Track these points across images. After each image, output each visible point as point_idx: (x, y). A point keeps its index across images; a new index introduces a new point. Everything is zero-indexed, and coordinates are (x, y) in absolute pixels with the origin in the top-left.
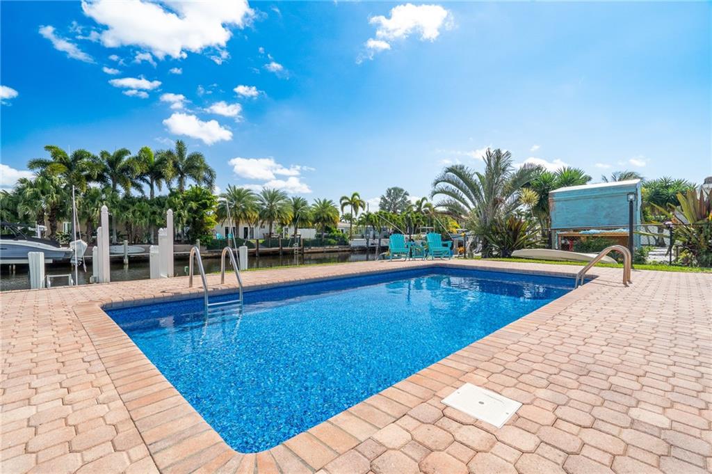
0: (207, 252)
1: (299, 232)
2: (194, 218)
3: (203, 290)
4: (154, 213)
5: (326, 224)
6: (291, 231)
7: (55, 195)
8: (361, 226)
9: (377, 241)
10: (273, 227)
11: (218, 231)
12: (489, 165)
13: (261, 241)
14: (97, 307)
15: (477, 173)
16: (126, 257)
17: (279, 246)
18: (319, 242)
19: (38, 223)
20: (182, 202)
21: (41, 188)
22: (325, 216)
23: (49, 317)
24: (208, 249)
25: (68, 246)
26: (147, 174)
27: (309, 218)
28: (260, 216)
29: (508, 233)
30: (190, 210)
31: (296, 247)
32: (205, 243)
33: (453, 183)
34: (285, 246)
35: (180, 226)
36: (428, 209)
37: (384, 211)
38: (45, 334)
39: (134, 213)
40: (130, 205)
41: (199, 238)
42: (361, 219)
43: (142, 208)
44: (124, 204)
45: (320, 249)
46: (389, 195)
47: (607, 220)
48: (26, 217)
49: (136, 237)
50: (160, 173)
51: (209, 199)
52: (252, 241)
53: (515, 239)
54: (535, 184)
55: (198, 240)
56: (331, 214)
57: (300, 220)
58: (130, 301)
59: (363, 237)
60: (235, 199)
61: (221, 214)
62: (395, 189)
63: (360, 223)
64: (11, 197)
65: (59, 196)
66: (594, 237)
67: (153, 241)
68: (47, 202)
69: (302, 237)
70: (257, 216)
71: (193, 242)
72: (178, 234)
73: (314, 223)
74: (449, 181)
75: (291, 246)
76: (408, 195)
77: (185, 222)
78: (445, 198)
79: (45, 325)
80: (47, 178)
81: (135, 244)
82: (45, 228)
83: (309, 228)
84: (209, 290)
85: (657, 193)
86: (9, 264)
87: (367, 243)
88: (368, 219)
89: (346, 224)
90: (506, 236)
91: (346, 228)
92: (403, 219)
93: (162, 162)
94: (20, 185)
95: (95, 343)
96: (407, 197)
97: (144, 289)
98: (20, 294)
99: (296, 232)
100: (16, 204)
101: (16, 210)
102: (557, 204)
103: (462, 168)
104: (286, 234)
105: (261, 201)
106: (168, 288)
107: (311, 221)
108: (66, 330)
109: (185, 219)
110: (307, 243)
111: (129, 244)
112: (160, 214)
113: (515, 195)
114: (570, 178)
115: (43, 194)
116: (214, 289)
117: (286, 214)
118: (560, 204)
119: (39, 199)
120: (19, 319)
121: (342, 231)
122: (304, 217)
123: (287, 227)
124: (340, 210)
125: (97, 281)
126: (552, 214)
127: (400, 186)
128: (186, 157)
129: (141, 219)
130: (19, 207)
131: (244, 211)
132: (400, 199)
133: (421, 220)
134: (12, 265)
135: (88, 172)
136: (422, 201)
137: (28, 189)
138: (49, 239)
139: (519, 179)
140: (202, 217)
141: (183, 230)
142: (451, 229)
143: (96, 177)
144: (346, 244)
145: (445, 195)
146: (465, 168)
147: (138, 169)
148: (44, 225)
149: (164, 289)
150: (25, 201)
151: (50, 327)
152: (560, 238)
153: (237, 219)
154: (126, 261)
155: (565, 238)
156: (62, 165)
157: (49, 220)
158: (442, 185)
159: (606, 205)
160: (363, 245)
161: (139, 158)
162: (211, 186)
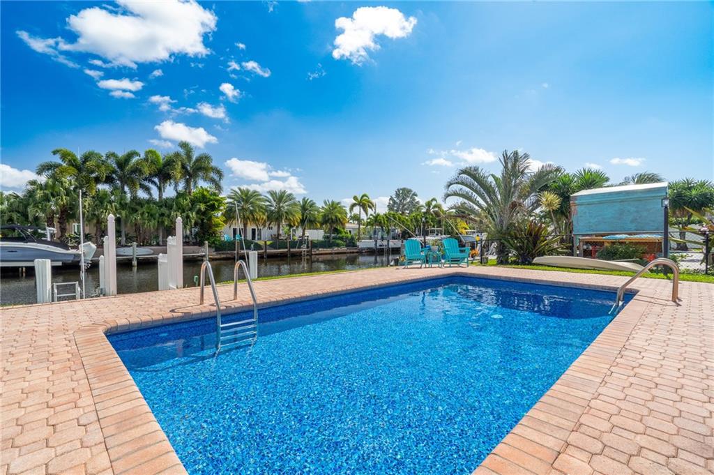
0: (214, 253)
1: (307, 233)
2: (202, 220)
3: (215, 308)
4: (163, 215)
5: (335, 226)
6: (299, 232)
7: (64, 197)
8: (369, 227)
9: (385, 242)
10: (281, 228)
11: (225, 233)
12: (506, 167)
13: (268, 243)
14: (100, 333)
15: (492, 175)
16: (135, 258)
17: (287, 248)
18: (327, 243)
19: (48, 226)
20: (190, 204)
21: (50, 191)
22: (334, 217)
23: (47, 349)
24: (216, 251)
25: (77, 248)
26: (156, 175)
27: (317, 220)
28: (268, 217)
29: (527, 239)
30: (199, 212)
31: (304, 249)
32: (213, 245)
33: (466, 185)
34: (293, 248)
35: (188, 227)
36: (437, 209)
37: (392, 212)
38: (39, 376)
39: (142, 214)
40: (138, 207)
41: (208, 239)
42: (369, 220)
43: (151, 210)
44: (133, 206)
45: (329, 250)
46: (398, 195)
47: (634, 225)
48: (36, 219)
49: (145, 239)
50: (169, 174)
51: (217, 201)
52: (259, 242)
53: (535, 244)
54: (553, 186)
55: (207, 242)
56: (339, 216)
57: (308, 221)
58: (136, 324)
59: (370, 238)
60: (243, 200)
61: (229, 215)
62: (404, 190)
63: (368, 224)
64: (22, 199)
65: (68, 198)
66: (621, 243)
67: (161, 243)
68: (56, 204)
69: (310, 238)
70: (265, 217)
71: (201, 244)
72: (186, 236)
73: (322, 224)
74: (462, 183)
75: (299, 248)
76: (416, 195)
77: (193, 224)
78: (458, 201)
79: (41, 362)
80: (57, 180)
81: (143, 246)
82: (55, 230)
83: (317, 229)
84: (222, 308)
85: (679, 195)
86: (19, 267)
87: (376, 244)
88: (376, 220)
89: (354, 225)
90: (526, 241)
91: (354, 229)
92: (411, 220)
93: (170, 163)
94: (30, 187)
95: (95, 392)
96: (416, 198)
97: (152, 306)
98: (20, 311)
99: (304, 234)
100: (26, 206)
101: (26, 211)
102: (579, 209)
103: (476, 169)
104: (294, 235)
105: (268, 201)
106: (179, 304)
107: (319, 222)
108: (63, 370)
109: (193, 221)
110: (315, 245)
111: (137, 246)
112: (169, 216)
113: (532, 198)
114: (592, 181)
115: (54, 196)
116: (227, 307)
117: (294, 215)
118: (583, 207)
119: (49, 201)
120: (13, 350)
121: (350, 232)
122: (312, 219)
123: (294, 228)
124: (348, 212)
125: (103, 294)
126: (574, 218)
127: (409, 187)
128: (194, 158)
129: (149, 220)
130: (29, 210)
131: (251, 212)
132: (409, 200)
133: (430, 221)
134: (22, 267)
135: (97, 174)
136: (432, 200)
137: (38, 191)
138: (59, 241)
139: (537, 182)
140: (210, 219)
141: (191, 232)
142: (460, 230)
143: (104, 179)
144: (354, 245)
145: (458, 197)
146: (480, 169)
147: (147, 171)
148: (54, 227)
149: (172, 306)
150: (35, 204)
151: (44, 365)
152: (582, 243)
153: (245, 221)
154: (135, 263)
155: (587, 243)
156: (71, 167)
157: (58, 222)
158: (455, 187)
159: (633, 209)
160: (371, 246)
161: (146, 160)
162: (218, 187)
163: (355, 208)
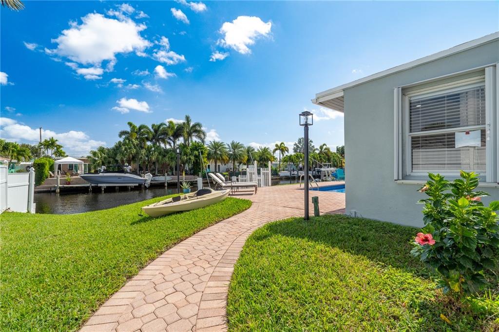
2: (197, 160)
5: (264, 162)
9: (296, 173)
16: (166, 182)
20: (190, 151)
22: (266, 157)
25: (144, 176)
26: (172, 136)
30: (195, 156)
35: (190, 165)
36: (326, 151)
39: (168, 158)
41: (199, 171)
42: (285, 159)
46: (300, 142)
50: (180, 135)
51: (203, 149)
56: (269, 156)
59: (287, 170)
62: (303, 138)
63: (285, 161)
64: (112, 151)
71: (194, 174)
76: (312, 142)
77: (192, 162)
80: (130, 140)
81: (170, 175)
87: (290, 174)
88: (290, 159)
89: (276, 162)
91: (276, 164)
96: (312, 144)
100: (116, 155)
105: (229, 149)
107: (257, 160)
111: (167, 175)
117: (244, 157)
122: (253, 159)
128: (191, 125)
131: (220, 155)
133: (323, 159)
136: (323, 145)
140: (200, 159)
143: (149, 139)
144: (277, 174)
153: (216, 160)
154: (166, 185)
156: (135, 133)
160: (287, 175)
161: (169, 127)
162: (203, 141)
163: (276, 152)
